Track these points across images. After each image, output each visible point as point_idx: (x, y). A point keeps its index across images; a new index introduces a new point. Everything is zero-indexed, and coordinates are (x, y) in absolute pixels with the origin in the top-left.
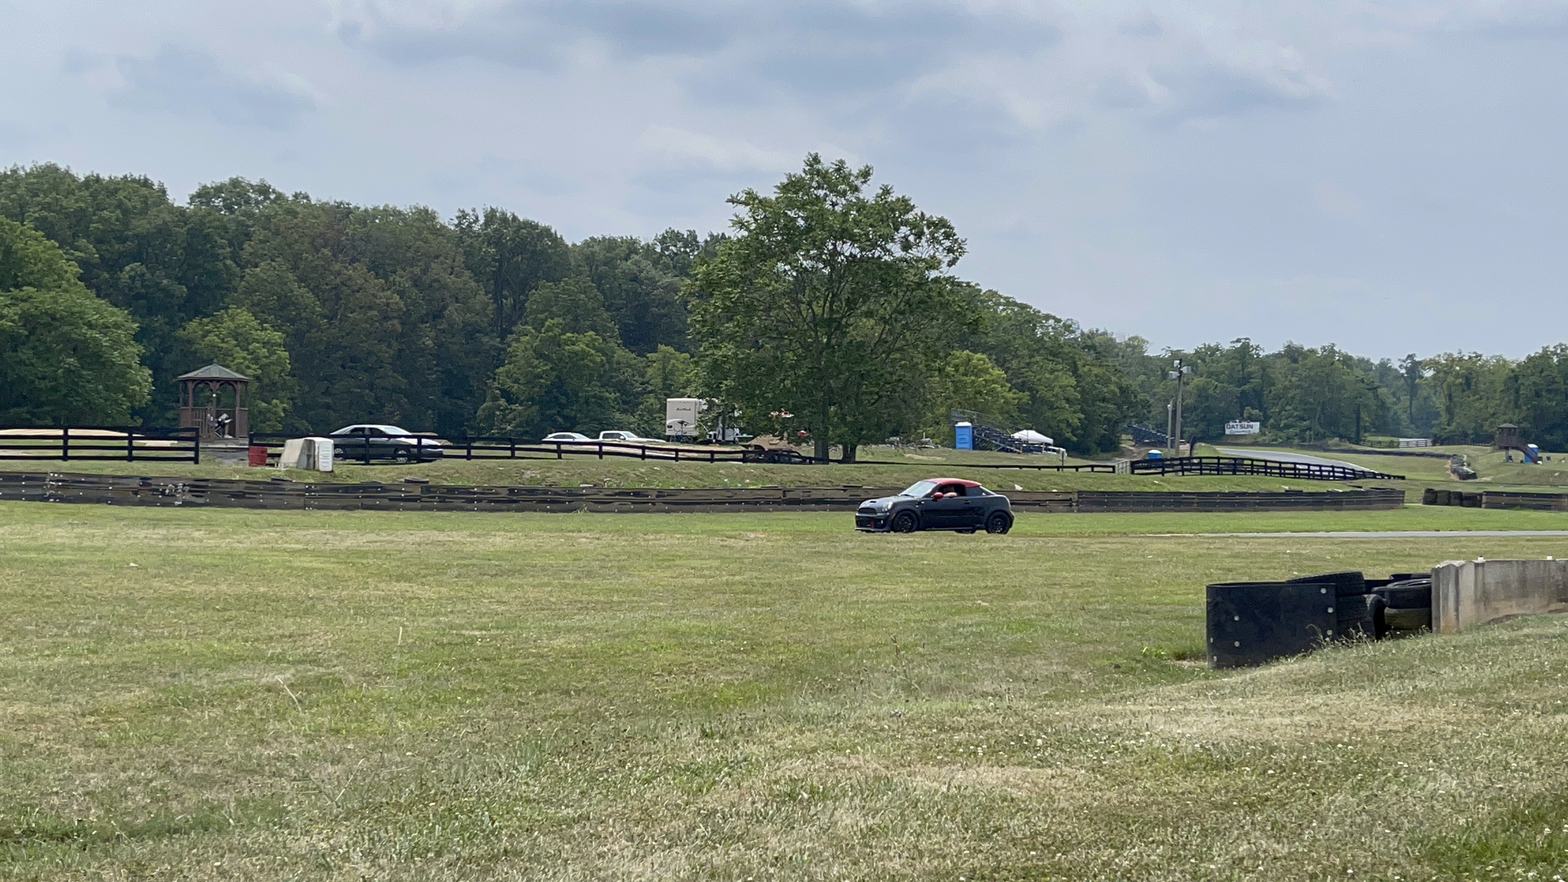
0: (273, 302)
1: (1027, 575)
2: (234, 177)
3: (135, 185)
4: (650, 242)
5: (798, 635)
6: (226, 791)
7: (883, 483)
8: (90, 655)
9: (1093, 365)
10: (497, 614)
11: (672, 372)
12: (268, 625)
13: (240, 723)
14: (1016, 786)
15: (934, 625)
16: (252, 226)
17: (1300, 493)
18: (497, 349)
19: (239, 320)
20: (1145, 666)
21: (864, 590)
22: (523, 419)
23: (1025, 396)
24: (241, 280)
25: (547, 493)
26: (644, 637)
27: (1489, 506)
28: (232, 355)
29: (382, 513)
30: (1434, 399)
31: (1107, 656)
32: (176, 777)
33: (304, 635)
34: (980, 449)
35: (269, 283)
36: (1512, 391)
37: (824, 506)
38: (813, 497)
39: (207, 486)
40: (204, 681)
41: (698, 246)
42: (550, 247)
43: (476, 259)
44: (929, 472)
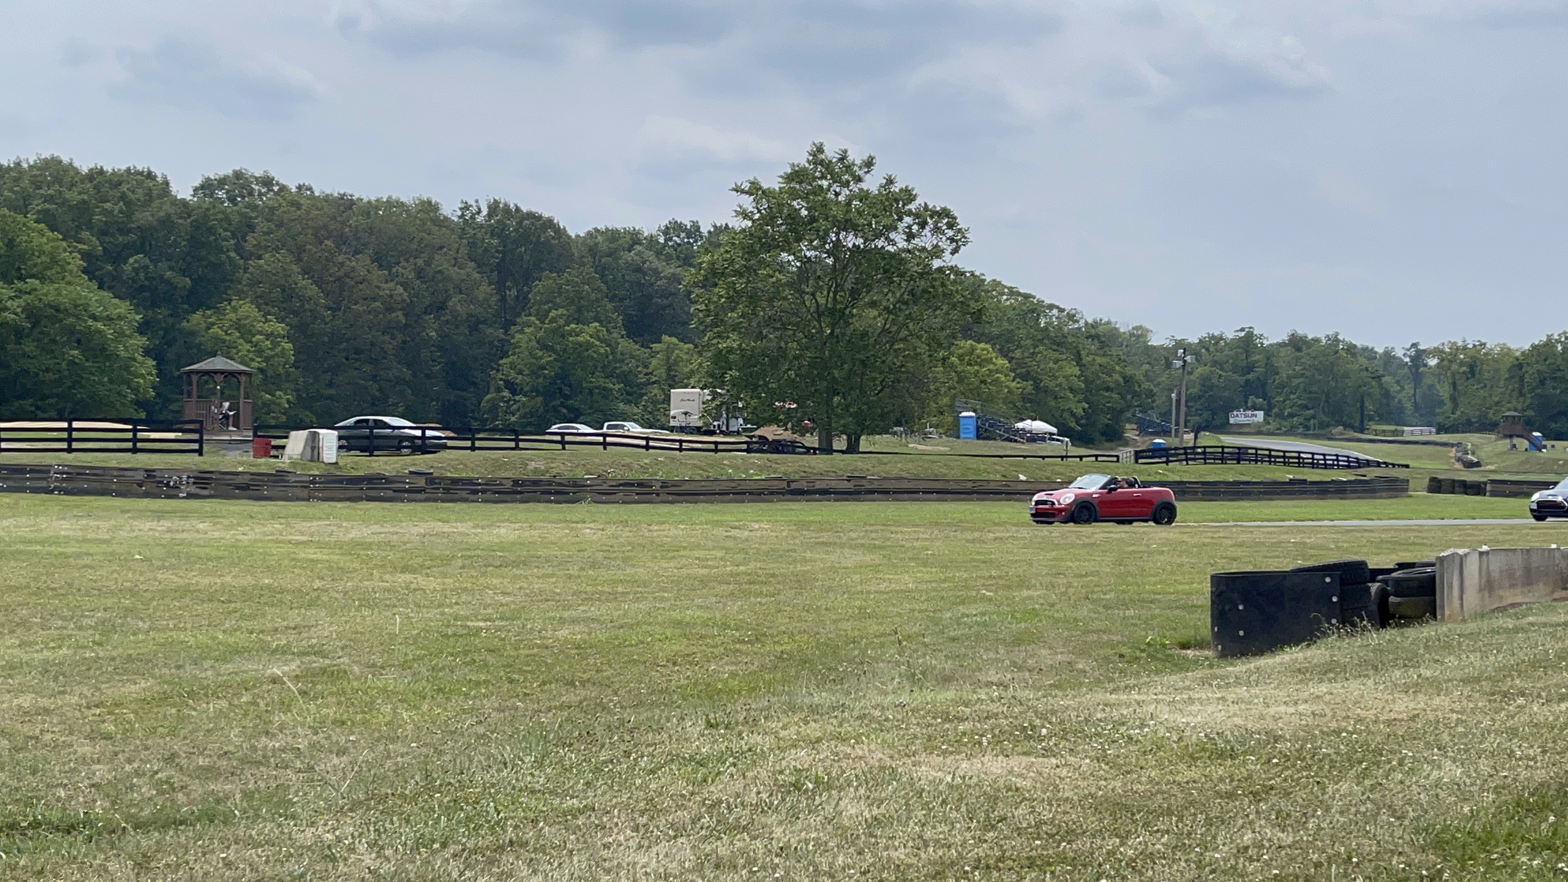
0: (276, 293)
1: (1030, 565)
2: (238, 168)
3: (139, 177)
4: (654, 233)
5: (804, 626)
6: (232, 782)
7: (887, 473)
8: (96, 647)
9: (1097, 355)
10: (502, 605)
11: (676, 363)
12: (273, 617)
13: (245, 715)
14: (1020, 775)
15: (939, 615)
16: (256, 218)
17: (1304, 481)
18: (502, 340)
19: (241, 312)
20: (1149, 656)
21: (870, 580)
22: (527, 410)
23: (1029, 385)
24: (245, 272)
25: (550, 485)
26: (649, 628)
27: (1494, 494)
28: (236, 348)
29: (387, 505)
30: (1438, 387)
31: (1111, 645)
32: (181, 769)
33: (310, 627)
34: (984, 439)
35: (274, 275)
36: (1517, 379)
37: (827, 496)
38: (817, 487)
39: (212, 478)
40: (209, 673)
41: (701, 237)
42: (553, 238)
43: (480, 251)
44: (933, 462)
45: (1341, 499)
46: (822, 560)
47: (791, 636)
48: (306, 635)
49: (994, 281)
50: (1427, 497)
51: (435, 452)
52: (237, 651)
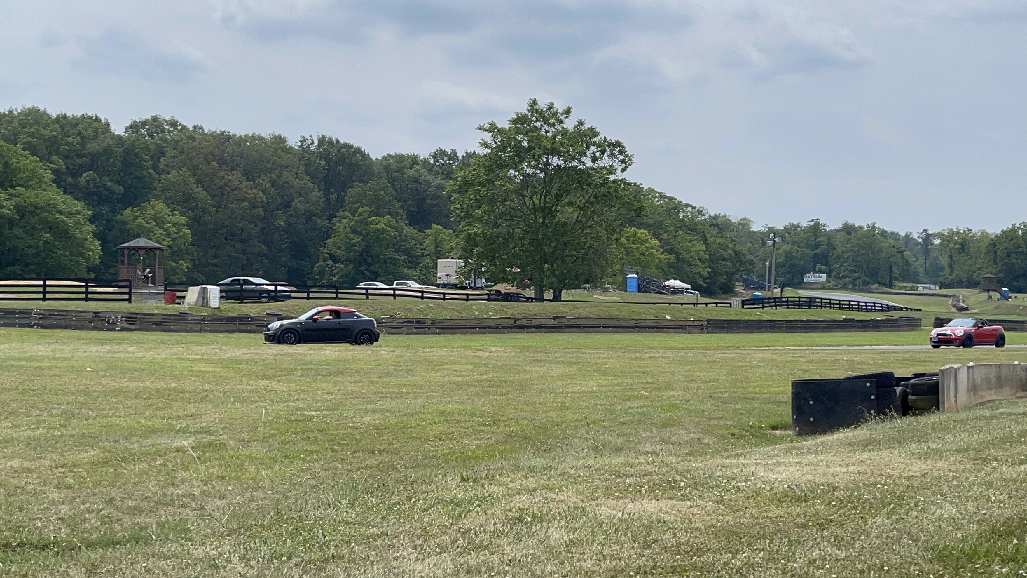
0: (179, 197)
1: (673, 375)
2: (154, 115)
3: (90, 121)
4: (427, 157)
5: (524, 414)
6: (150, 517)
7: (579, 315)
8: (61, 428)
9: (717, 237)
10: (327, 401)
11: (441, 242)
12: (177, 408)
13: (159, 473)
14: (666, 513)
15: (613, 407)
16: (166, 147)
17: (853, 320)
18: (326, 227)
19: (158, 209)
20: (751, 434)
21: (567, 385)
22: (344, 273)
23: (672, 257)
24: (159, 183)
26: (423, 416)
28: (153, 232)
29: (252, 335)
30: (941, 258)
31: (726, 427)
32: (117, 508)
33: (201, 415)
34: (643, 292)
35: (178, 184)
36: (992, 253)
37: (541, 330)
38: (533, 324)
39: (136, 318)
40: (136, 446)
41: (458, 159)
42: (361, 160)
43: (312, 169)
44: (609, 307)
45: (877, 331)
46: (537, 372)
47: (517, 421)
48: (199, 420)
49: (650, 188)
51: (283, 301)
52: (154, 431)
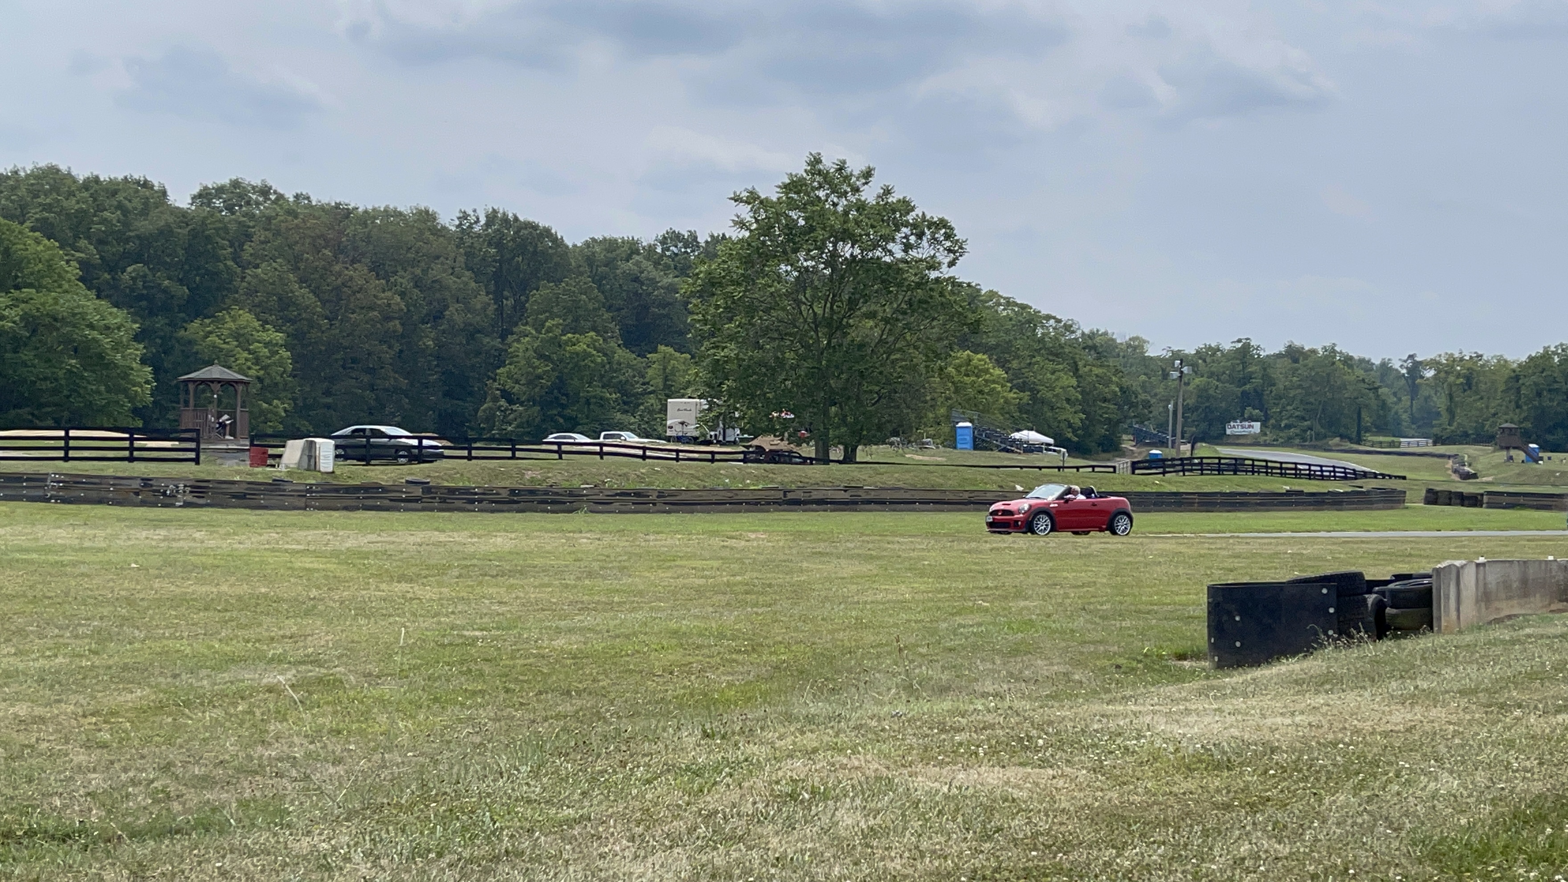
0: (274, 301)
1: (1027, 575)
2: (235, 178)
3: (136, 186)
4: (652, 242)
5: (799, 636)
6: (227, 792)
7: (883, 483)
8: (92, 656)
9: (1094, 366)
10: (498, 615)
11: (673, 373)
12: (269, 626)
13: (241, 724)
14: (1016, 786)
15: (935, 625)
16: (253, 227)
17: (1301, 493)
18: (498, 349)
19: (242, 322)
20: (1146, 666)
21: (866, 590)
22: (525, 419)
23: (1026, 396)
24: (242, 281)
25: (547, 494)
26: (645, 638)
27: (1491, 506)
28: (233, 356)
29: (383, 514)
30: (1435, 399)
31: (1107, 655)
32: (177, 778)
33: (306, 636)
34: (981, 449)
35: (271, 284)
36: (1513, 391)
37: (825, 506)
38: (814, 497)
39: (208, 487)
40: (206, 682)
41: (698, 247)
42: (551, 247)
43: (477, 260)
44: (929, 472)
45: (1337, 510)
46: (818, 570)
47: (788, 646)
48: (302, 644)
49: (991, 291)
50: (1422, 508)
51: (432, 462)
52: (233, 660)
